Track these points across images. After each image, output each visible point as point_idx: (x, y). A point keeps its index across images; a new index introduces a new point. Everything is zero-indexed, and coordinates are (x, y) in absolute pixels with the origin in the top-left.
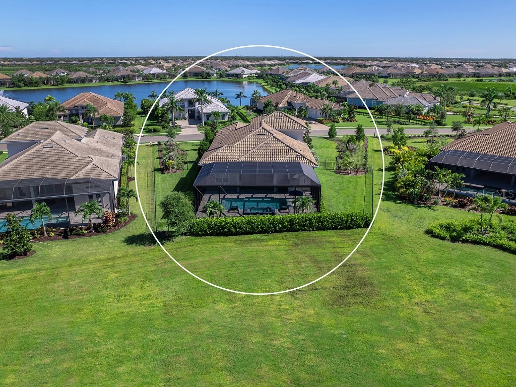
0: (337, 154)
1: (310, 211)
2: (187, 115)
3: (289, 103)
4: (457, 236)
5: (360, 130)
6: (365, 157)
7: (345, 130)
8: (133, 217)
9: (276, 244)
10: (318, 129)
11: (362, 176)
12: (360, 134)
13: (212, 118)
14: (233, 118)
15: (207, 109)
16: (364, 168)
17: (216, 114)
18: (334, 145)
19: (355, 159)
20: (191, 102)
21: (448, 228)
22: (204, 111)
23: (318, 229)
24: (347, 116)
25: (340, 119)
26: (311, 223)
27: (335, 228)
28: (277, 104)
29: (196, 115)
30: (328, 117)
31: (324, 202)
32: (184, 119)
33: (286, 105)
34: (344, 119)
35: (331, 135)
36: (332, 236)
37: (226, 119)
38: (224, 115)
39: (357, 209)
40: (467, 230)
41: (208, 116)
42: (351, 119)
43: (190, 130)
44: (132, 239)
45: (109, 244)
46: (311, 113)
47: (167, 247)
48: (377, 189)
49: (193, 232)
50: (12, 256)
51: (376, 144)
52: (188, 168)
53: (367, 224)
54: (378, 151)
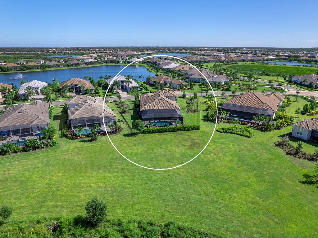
0: (186, 105)
1: (180, 125)
2: (120, 88)
3: (165, 82)
5: (195, 94)
6: (198, 106)
7: (189, 94)
8: (122, 129)
9: (171, 135)
10: (178, 93)
11: (196, 113)
12: (195, 96)
13: (132, 89)
14: (141, 89)
15: (131, 85)
16: (197, 110)
17: (134, 87)
18: (185, 100)
19: (194, 107)
20: (122, 82)
22: (129, 86)
23: (183, 130)
24: (189, 87)
25: (187, 89)
26: (181, 129)
27: (188, 130)
28: (160, 82)
29: (124, 87)
30: (182, 88)
31: (184, 123)
32: (119, 89)
33: (163, 82)
34: (188, 88)
35: (184, 96)
36: (188, 133)
37: (139, 89)
38: (137, 88)
39: (195, 124)
41: (131, 88)
42: (191, 88)
43: (124, 95)
44: (125, 135)
45: (119, 137)
46: (174, 86)
47: (137, 137)
48: (202, 117)
49: (144, 132)
50: (91, 141)
51: (202, 100)
52: (132, 111)
53: (198, 129)
54: (202, 103)
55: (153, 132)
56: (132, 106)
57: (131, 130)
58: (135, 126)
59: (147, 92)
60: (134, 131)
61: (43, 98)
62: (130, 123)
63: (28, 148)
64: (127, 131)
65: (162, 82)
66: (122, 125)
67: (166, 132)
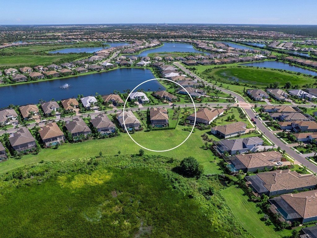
0: (173, 114)
1: (167, 127)
3: (164, 96)
4: (185, 130)
5: (179, 107)
6: (178, 115)
9: (163, 131)
11: (177, 120)
12: (179, 109)
14: (150, 102)
15: (144, 100)
16: (178, 118)
17: (146, 101)
18: (173, 111)
19: (176, 117)
21: (185, 129)
23: (168, 129)
27: (170, 129)
29: (140, 100)
31: (169, 126)
32: (137, 101)
34: (177, 101)
35: (173, 108)
38: (148, 101)
40: (187, 129)
42: (179, 101)
43: (140, 106)
44: (145, 131)
45: (142, 132)
46: (170, 99)
47: (150, 132)
48: (178, 122)
49: (153, 130)
50: (132, 133)
51: (182, 111)
52: (146, 118)
53: (175, 129)
54: (182, 113)
55: (156, 130)
56: (146, 115)
57: (147, 128)
58: (148, 127)
59: (154, 104)
60: (148, 129)
61: (97, 108)
62: (146, 125)
63: (111, 136)
64: (145, 129)
65: (162, 96)
66: (144, 127)
67: (161, 130)
